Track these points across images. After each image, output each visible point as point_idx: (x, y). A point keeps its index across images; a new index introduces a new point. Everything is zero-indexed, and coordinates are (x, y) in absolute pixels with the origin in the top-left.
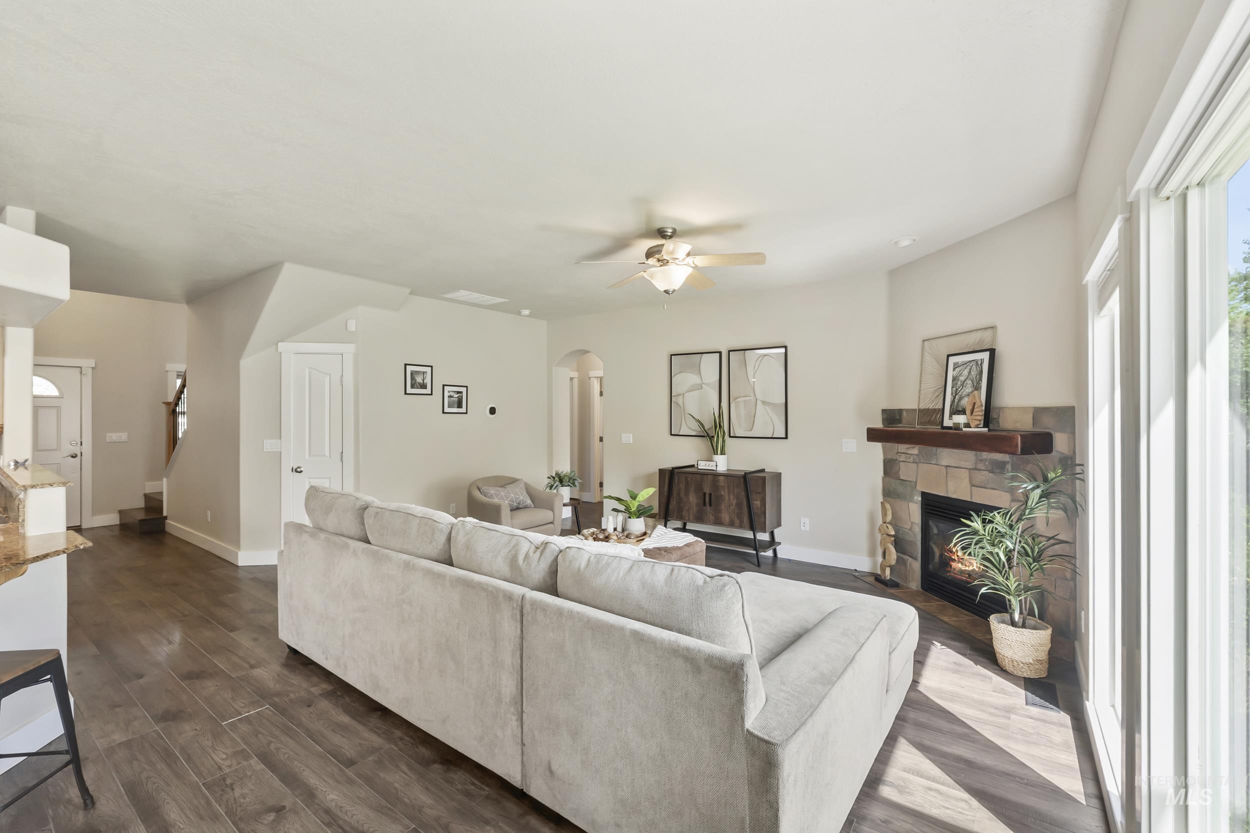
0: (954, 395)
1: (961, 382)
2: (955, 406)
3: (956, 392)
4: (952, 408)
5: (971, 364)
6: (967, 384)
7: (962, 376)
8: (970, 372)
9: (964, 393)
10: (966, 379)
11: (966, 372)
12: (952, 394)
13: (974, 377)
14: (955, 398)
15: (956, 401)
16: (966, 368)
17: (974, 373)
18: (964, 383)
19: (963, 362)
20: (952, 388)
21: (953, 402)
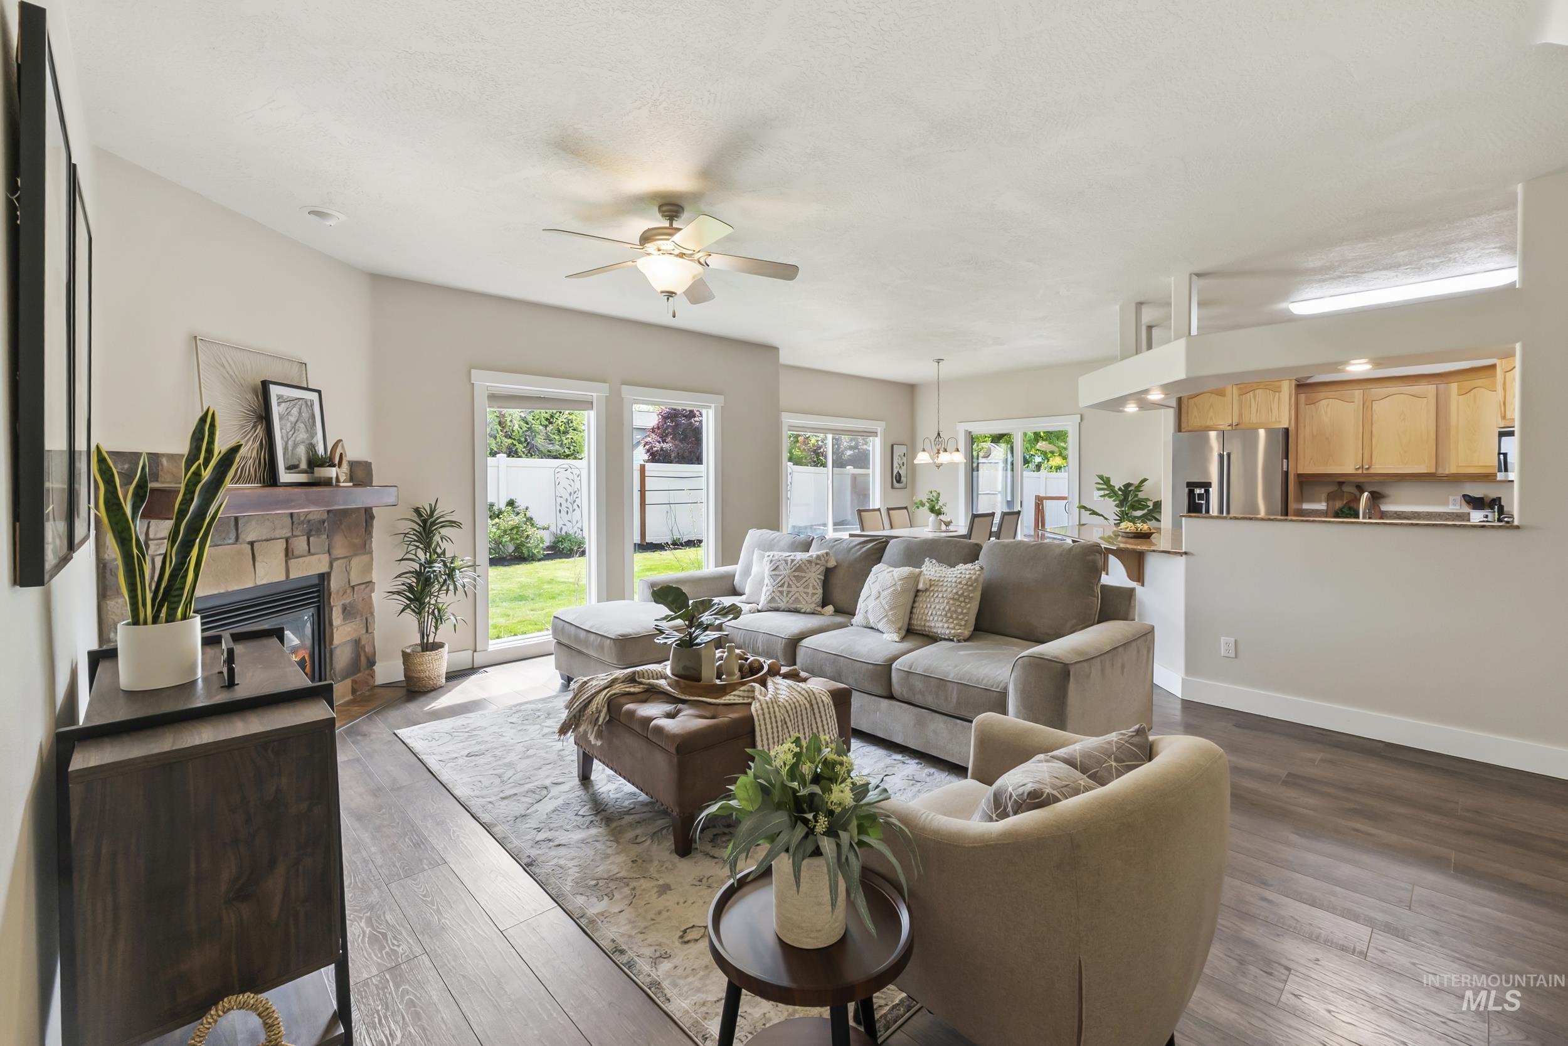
0: (285, 439)
1: (292, 423)
2: (290, 454)
3: (287, 437)
4: (286, 456)
5: (300, 403)
6: (299, 427)
7: (292, 416)
8: (300, 413)
9: (298, 439)
10: (297, 421)
11: (295, 411)
12: (282, 437)
13: (307, 420)
14: (287, 443)
15: (290, 448)
16: (294, 406)
17: (305, 415)
18: (295, 425)
19: (288, 397)
20: (281, 430)
21: (285, 449)
